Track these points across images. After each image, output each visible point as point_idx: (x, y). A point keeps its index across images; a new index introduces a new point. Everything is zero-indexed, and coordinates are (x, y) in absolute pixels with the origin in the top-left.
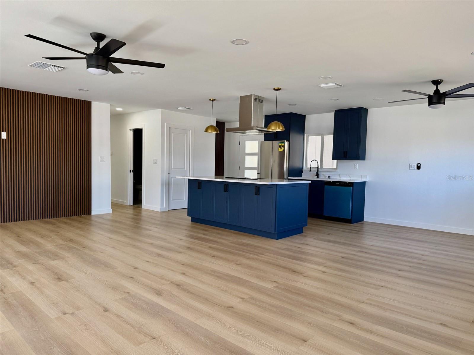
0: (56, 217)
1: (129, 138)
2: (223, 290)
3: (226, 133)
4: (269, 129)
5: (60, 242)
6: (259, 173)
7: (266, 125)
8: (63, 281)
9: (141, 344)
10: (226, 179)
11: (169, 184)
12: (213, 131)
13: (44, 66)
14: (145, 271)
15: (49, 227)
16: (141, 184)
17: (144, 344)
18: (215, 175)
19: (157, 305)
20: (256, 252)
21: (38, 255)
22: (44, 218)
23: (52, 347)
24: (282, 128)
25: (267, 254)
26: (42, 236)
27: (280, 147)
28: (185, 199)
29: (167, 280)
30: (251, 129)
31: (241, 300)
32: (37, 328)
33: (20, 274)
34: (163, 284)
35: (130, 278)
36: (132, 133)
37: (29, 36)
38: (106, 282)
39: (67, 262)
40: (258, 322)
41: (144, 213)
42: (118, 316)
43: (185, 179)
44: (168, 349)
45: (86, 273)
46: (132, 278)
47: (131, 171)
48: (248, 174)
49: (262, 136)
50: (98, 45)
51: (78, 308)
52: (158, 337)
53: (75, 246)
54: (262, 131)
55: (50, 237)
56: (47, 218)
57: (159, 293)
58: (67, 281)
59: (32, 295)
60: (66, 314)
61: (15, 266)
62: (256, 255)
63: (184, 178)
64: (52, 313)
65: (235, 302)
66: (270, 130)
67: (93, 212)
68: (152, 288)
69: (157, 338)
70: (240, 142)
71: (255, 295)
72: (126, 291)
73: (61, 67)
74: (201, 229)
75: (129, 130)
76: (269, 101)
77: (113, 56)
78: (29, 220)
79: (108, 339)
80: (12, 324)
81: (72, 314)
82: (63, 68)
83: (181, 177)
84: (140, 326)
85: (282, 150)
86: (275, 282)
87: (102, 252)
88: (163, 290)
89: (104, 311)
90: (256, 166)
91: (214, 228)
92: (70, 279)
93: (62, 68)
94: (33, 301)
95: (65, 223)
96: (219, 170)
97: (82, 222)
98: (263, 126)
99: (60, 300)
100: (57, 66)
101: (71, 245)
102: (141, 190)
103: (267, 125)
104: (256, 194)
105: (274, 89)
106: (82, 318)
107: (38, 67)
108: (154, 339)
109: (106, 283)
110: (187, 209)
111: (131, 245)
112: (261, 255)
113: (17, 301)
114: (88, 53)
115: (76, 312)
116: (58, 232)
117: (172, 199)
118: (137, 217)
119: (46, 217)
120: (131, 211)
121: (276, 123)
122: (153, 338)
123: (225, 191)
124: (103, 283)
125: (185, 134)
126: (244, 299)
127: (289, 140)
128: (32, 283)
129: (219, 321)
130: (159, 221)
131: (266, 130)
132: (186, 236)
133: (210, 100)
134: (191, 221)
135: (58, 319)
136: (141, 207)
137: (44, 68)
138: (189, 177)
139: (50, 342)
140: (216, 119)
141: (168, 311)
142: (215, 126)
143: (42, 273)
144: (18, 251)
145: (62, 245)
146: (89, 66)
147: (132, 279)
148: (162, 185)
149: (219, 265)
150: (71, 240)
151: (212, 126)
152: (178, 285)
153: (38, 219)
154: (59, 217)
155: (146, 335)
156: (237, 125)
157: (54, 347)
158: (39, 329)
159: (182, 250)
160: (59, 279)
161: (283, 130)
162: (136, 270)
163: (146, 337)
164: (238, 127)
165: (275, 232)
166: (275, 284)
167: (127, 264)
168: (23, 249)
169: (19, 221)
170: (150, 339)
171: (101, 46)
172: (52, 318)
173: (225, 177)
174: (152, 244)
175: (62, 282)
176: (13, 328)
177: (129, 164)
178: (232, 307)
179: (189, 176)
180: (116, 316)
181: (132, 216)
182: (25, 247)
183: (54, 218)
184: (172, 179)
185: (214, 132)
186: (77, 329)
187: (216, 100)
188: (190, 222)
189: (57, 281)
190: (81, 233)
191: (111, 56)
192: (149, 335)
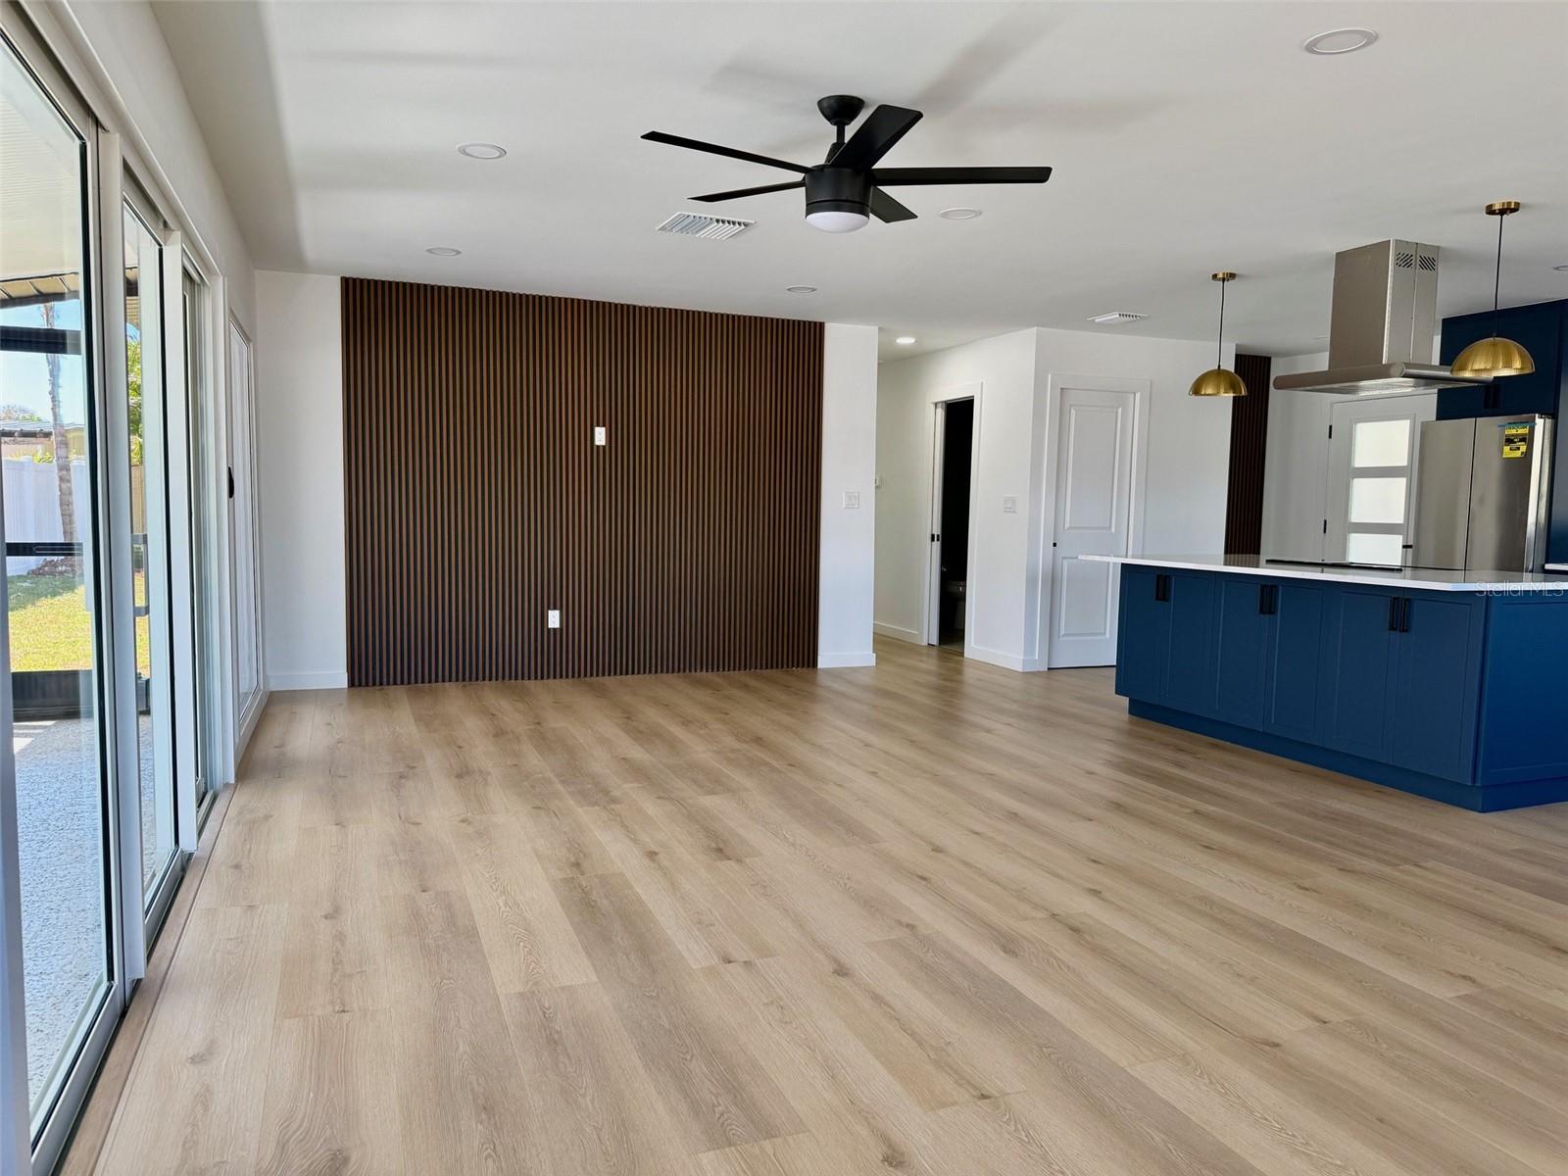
0: (724, 670)
1: (933, 428)
2: (1239, 975)
3: (1276, 398)
4: (1463, 368)
5: (729, 741)
6: (1410, 547)
7: (1447, 358)
8: (730, 859)
9: (943, 1105)
10: (1269, 565)
11: (1053, 582)
12: (1222, 390)
13: (694, 225)
14: (967, 864)
15: (703, 695)
16: (965, 579)
17: (953, 1108)
18: (1226, 552)
19: (1003, 984)
20: (1386, 853)
21: (672, 775)
22: (693, 670)
23: (689, 1057)
24: (1523, 363)
25: (1430, 864)
26: (686, 722)
27: (1509, 441)
28: (1108, 635)
29: (1036, 906)
30: (1384, 372)
31: (1310, 1023)
32: (653, 991)
33: (624, 826)
34: (1026, 919)
35: (918, 879)
36: (941, 414)
37: (653, 136)
38: (846, 881)
39: (743, 802)
40: (1381, 1120)
41: (970, 675)
42: (877, 998)
43: (1111, 565)
44: (1031, 1146)
45: (793, 845)
46: (924, 878)
47: (933, 536)
48: (1362, 549)
49: (1429, 399)
50: (841, 134)
51: (765, 951)
52: (997, 1095)
53: (768, 759)
54: (1429, 380)
55: (705, 725)
56: (701, 671)
57: (1009, 946)
58: (739, 861)
59: (647, 889)
60: (730, 962)
61: (614, 801)
62: (1388, 863)
63: (1109, 563)
64: (693, 952)
65: (1287, 1027)
66: (1467, 375)
67: (824, 661)
68: (988, 926)
69: (996, 1098)
70: (1331, 427)
71: (1377, 1015)
72: (905, 919)
73: (739, 224)
74: (1167, 745)
75: (933, 407)
76: (1463, 259)
77: (883, 163)
78: (656, 672)
79: (843, 1067)
80: (594, 966)
81: (747, 964)
82: (746, 225)
83: (1097, 558)
84: (943, 1045)
85: (1518, 454)
86: (1464, 977)
87: (840, 786)
88: (1023, 937)
89: (836, 972)
90: (1399, 519)
91: (1216, 746)
92: (746, 857)
93: (743, 227)
94: (650, 906)
95: (746, 687)
96: (1243, 534)
97: (789, 687)
98: (1436, 360)
99: (718, 917)
100: (729, 222)
101: (758, 753)
102: (962, 597)
103: (1451, 353)
104: (1392, 628)
105: (1490, 211)
106: (773, 984)
107: (681, 229)
108: (987, 1101)
109: (845, 885)
110: (1115, 669)
111: (925, 772)
112: (1408, 867)
113: (612, 902)
114: (809, 165)
115: (757, 961)
116: (727, 714)
117: (1062, 632)
118: (948, 684)
119: (699, 667)
120: (930, 664)
121: (1494, 345)
122: (982, 1095)
123: (1262, 611)
124: (838, 883)
125: (1118, 408)
126: (1325, 1022)
127: (1552, 413)
128: (652, 855)
129: (1223, 1087)
130: (1016, 701)
131: (1447, 374)
132: (1109, 763)
133: (1215, 276)
134: (1130, 712)
135: (710, 971)
136: (962, 654)
137: (697, 232)
138: (1126, 557)
139: (684, 1040)
140: (1237, 345)
141: (1038, 1012)
142: (1233, 371)
143: (678, 829)
144: (624, 759)
145: (733, 751)
146: (812, 207)
147: (924, 883)
148: (1031, 582)
149: (1231, 881)
150: (758, 740)
151: (1219, 373)
152: (1075, 930)
153: (679, 671)
154: (732, 668)
155: (962, 1080)
156: (1322, 363)
157: (692, 1057)
158: (658, 993)
159: (1091, 811)
160: (720, 850)
161: (1527, 372)
162: (938, 854)
163: (960, 1085)
164: (1327, 369)
165: (1474, 780)
166: (1465, 989)
167: (912, 833)
168: (637, 753)
169: (633, 673)
170: (974, 1097)
171: (848, 137)
172: (694, 967)
173: (1263, 558)
174: (990, 777)
175: (729, 861)
176: (594, 979)
177: (930, 516)
178: (1277, 1045)
179: (1124, 553)
180: (872, 998)
181: (932, 679)
182: (640, 748)
183: (718, 670)
184: (1065, 563)
185: (1225, 392)
186: (758, 1014)
187: (1241, 276)
188: (1126, 716)
189: (714, 857)
190: (786, 719)
191: (877, 166)
192: (969, 1083)
